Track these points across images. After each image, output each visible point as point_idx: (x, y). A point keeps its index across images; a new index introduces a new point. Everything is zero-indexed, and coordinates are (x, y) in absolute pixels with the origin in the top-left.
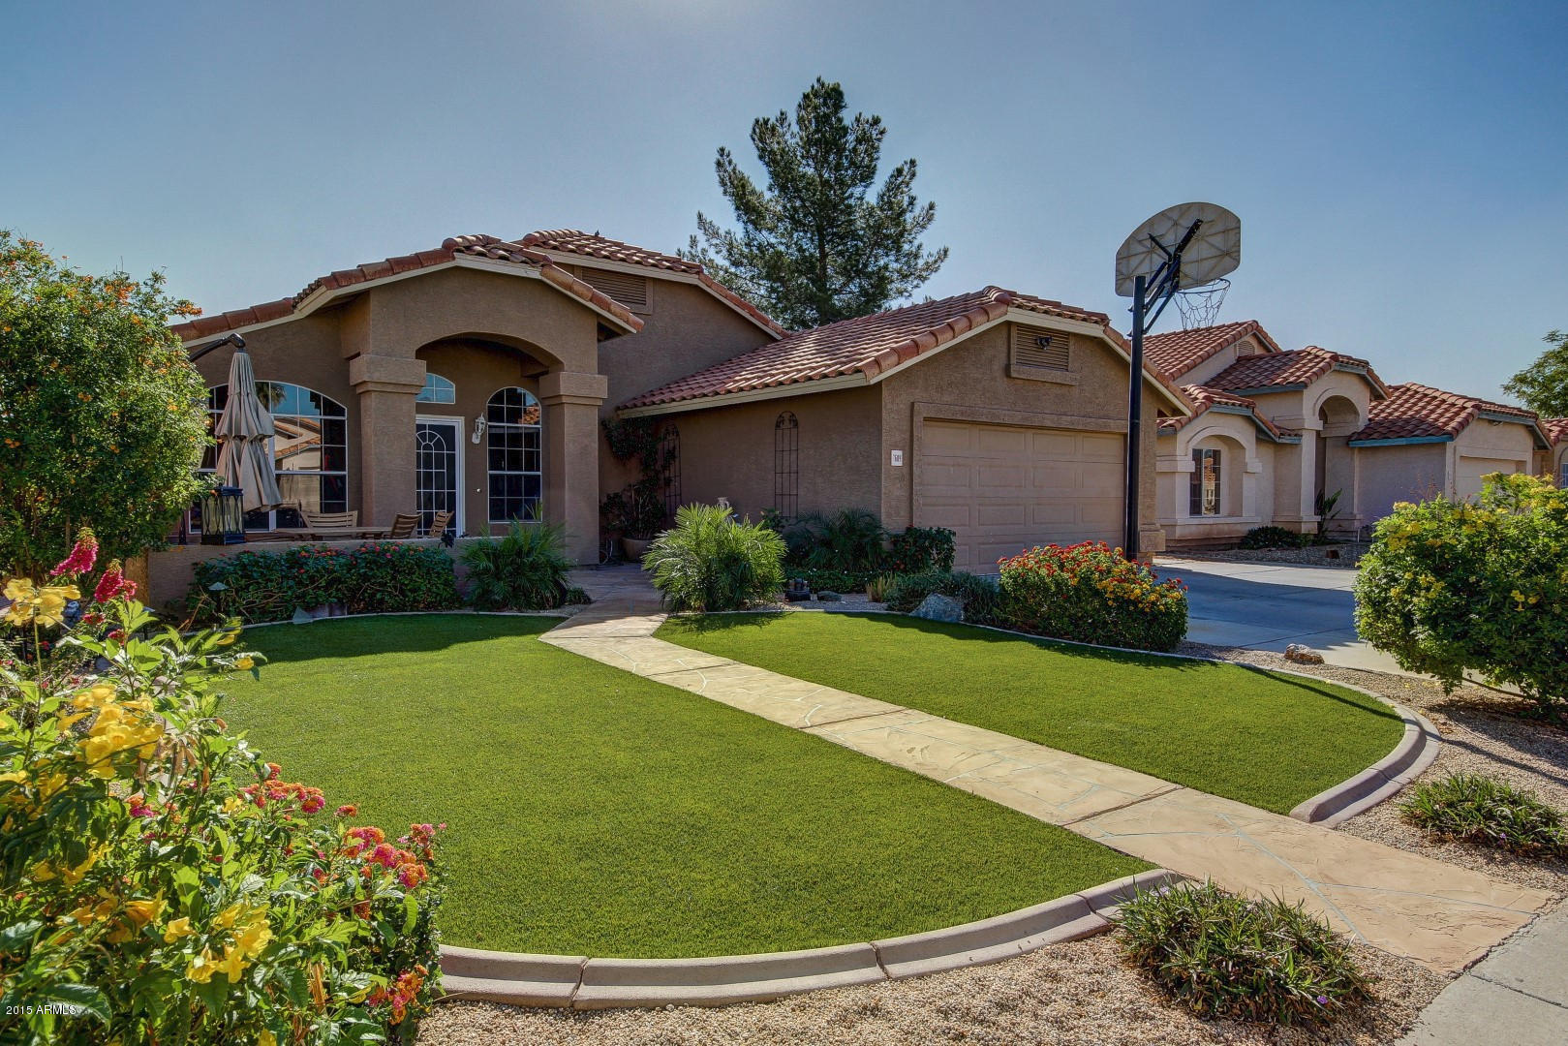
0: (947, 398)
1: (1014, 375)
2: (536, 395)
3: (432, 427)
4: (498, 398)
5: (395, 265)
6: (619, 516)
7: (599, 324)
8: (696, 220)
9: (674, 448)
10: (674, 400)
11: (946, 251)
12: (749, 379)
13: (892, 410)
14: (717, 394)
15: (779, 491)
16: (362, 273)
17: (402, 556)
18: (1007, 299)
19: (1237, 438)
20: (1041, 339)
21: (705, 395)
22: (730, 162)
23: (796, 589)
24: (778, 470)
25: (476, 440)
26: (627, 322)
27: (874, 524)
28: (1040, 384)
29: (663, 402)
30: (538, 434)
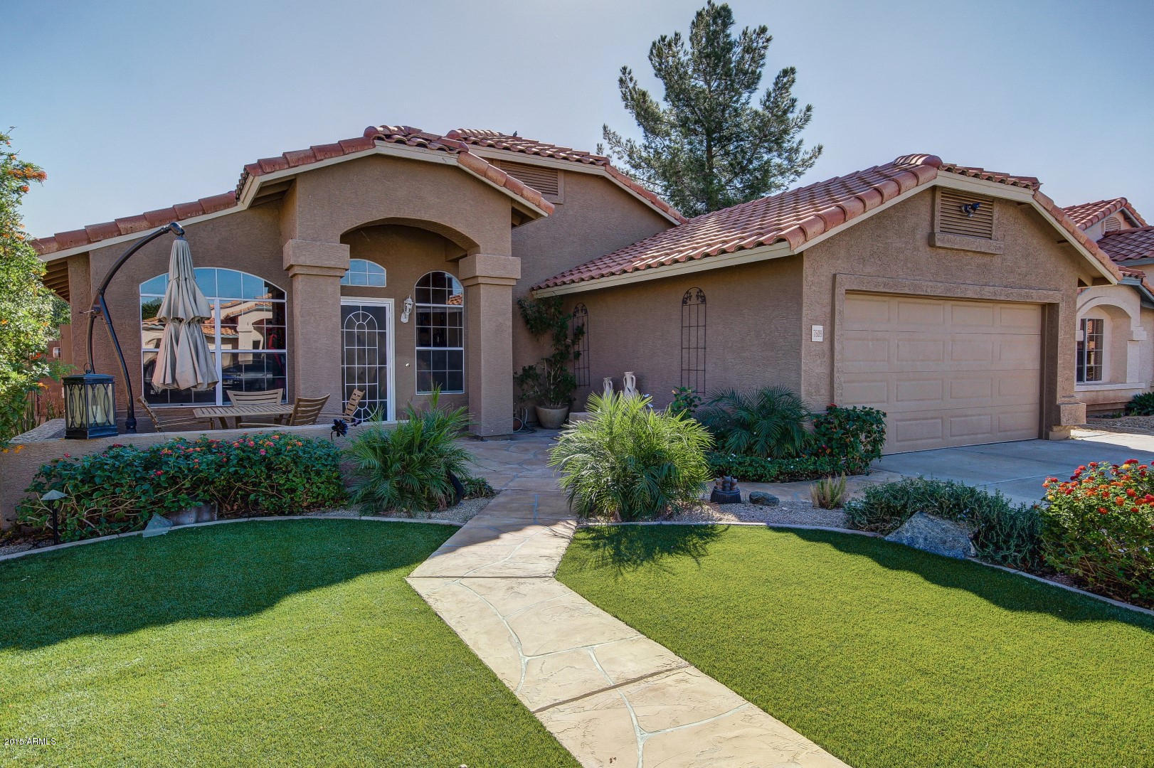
0: (868, 270)
1: (938, 244)
2: (458, 278)
3: (364, 308)
4: (425, 281)
5: (319, 152)
6: (533, 387)
7: (514, 210)
8: (602, 131)
9: (583, 325)
10: (583, 280)
11: (820, 149)
12: (656, 257)
13: (814, 280)
14: (625, 272)
15: (685, 367)
16: (286, 160)
17: (278, 453)
18: (933, 163)
19: (1123, 306)
20: (967, 205)
21: (613, 274)
22: (631, 79)
23: (724, 489)
24: (685, 344)
25: (404, 319)
26: (538, 206)
27: (797, 404)
28: (962, 253)
29: (573, 282)
30: (461, 313)
